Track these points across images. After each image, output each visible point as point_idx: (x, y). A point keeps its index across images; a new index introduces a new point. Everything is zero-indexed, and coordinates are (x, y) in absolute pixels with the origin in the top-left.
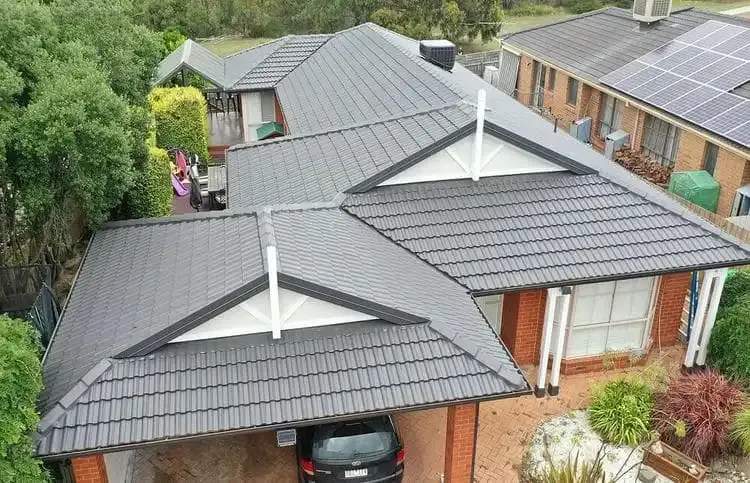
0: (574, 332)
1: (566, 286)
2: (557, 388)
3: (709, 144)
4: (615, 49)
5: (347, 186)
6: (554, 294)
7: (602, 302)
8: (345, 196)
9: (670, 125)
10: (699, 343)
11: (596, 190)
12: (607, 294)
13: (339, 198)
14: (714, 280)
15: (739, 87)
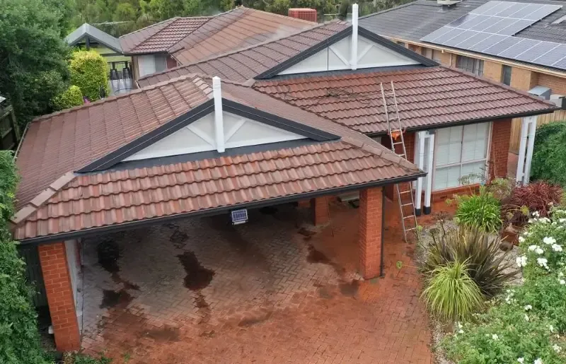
0: (437, 170)
1: (431, 128)
2: (430, 208)
3: (505, 67)
4: (427, 23)
5: (255, 75)
6: (422, 135)
7: (454, 148)
8: (254, 81)
9: (474, 60)
10: (524, 172)
11: (441, 75)
12: (457, 142)
13: (251, 82)
14: (530, 125)
15: (518, 33)
